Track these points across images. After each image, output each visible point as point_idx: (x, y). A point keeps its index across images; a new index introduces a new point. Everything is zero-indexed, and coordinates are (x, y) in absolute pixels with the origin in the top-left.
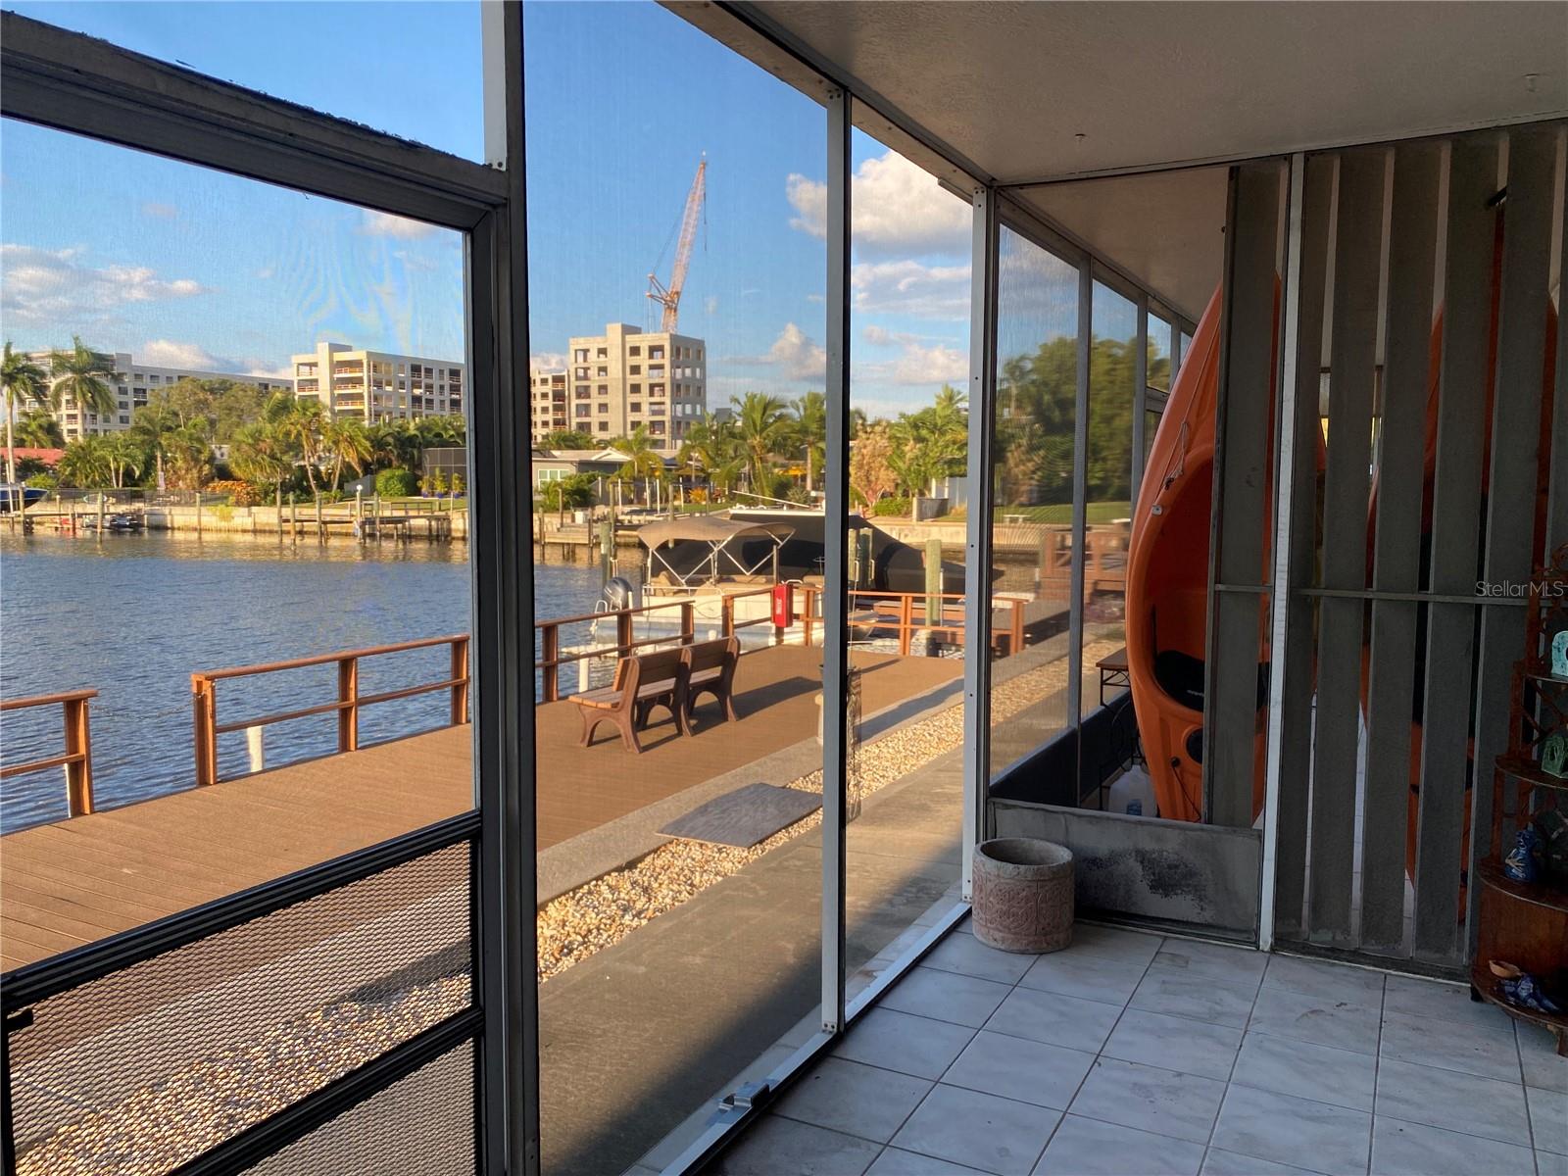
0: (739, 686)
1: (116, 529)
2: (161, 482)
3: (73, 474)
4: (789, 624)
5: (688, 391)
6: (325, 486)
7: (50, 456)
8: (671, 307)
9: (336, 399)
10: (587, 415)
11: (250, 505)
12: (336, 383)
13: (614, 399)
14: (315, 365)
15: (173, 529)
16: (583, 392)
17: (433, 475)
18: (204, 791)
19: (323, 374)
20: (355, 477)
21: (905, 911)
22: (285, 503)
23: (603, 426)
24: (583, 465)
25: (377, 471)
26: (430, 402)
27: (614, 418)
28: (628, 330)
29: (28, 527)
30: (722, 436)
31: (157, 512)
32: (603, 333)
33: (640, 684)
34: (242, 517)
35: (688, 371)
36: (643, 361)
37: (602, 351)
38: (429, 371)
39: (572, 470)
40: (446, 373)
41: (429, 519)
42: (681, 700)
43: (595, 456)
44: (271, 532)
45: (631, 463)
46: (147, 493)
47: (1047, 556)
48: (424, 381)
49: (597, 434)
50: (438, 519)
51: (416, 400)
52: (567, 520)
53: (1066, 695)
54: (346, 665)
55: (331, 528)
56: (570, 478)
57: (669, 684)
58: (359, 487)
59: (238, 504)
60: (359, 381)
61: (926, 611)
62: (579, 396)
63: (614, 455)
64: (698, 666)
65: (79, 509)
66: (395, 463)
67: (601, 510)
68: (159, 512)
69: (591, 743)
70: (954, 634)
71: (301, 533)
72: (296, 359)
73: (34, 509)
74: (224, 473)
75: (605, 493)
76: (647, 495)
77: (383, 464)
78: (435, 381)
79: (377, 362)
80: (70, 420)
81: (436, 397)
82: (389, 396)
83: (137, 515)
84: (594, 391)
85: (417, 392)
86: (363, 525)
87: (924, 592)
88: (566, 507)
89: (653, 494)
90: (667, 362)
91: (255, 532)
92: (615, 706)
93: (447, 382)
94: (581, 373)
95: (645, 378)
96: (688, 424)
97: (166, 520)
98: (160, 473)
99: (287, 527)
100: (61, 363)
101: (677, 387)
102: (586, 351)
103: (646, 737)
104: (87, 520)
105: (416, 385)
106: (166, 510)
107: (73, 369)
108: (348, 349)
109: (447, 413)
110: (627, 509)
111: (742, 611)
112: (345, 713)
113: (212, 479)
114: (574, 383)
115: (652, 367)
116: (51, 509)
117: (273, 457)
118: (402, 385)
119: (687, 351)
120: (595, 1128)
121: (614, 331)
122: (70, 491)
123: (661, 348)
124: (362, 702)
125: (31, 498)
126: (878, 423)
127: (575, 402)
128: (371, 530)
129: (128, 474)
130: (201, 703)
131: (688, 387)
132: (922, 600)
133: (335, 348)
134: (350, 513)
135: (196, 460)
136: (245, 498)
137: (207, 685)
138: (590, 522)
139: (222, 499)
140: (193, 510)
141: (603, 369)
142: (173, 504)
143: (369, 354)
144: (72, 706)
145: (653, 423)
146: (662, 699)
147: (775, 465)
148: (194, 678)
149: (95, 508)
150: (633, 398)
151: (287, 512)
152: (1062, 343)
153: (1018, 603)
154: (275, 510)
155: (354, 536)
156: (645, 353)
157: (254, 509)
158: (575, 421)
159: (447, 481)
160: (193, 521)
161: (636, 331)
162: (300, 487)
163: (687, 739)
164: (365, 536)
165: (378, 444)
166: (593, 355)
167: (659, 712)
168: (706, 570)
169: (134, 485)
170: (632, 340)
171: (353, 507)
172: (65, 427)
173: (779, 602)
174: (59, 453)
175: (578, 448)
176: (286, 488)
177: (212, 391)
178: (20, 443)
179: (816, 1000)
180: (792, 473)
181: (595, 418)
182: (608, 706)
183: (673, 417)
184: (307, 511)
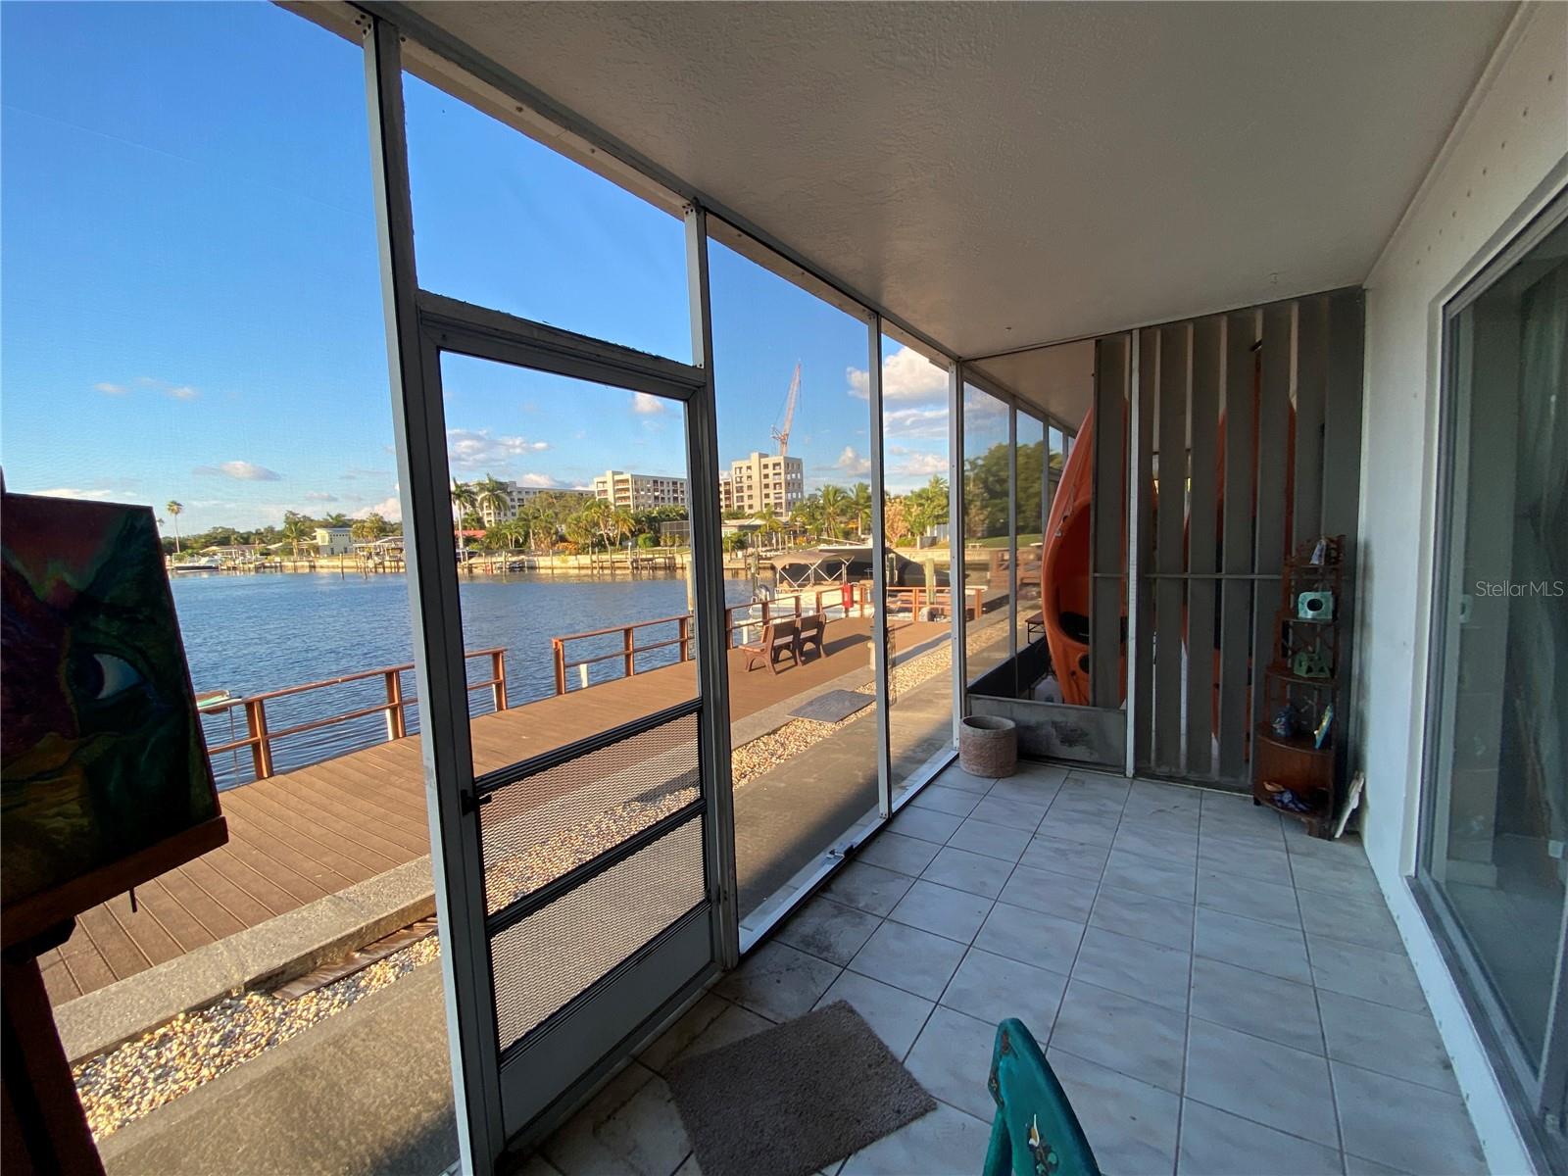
0: (827, 639)
1: (512, 569)
2: (533, 545)
3: (490, 542)
4: (852, 606)
5: (794, 486)
6: (612, 544)
7: (480, 534)
8: (784, 442)
9: (616, 499)
10: (742, 501)
11: (576, 555)
12: (616, 491)
13: (756, 492)
14: (605, 482)
15: (539, 568)
16: (740, 490)
17: (666, 536)
18: (560, 697)
19: (609, 487)
20: (627, 538)
21: (921, 756)
22: (593, 553)
23: (751, 507)
24: (741, 527)
25: (638, 535)
26: (663, 498)
27: (756, 502)
28: (762, 456)
29: (470, 571)
30: (814, 510)
31: (531, 560)
32: (749, 458)
33: (774, 639)
34: (572, 561)
35: (794, 475)
36: (770, 471)
37: (749, 468)
38: (662, 483)
39: (735, 530)
40: (671, 484)
41: (665, 558)
42: (796, 646)
43: (746, 522)
44: (587, 568)
45: (766, 525)
46: (526, 551)
47: (994, 566)
48: (660, 488)
49: (747, 511)
50: (669, 558)
51: (656, 498)
52: (734, 556)
53: (1008, 640)
54: (627, 632)
55: (617, 565)
56: (734, 534)
57: (790, 638)
58: (630, 544)
59: (570, 554)
60: (627, 490)
61: (926, 597)
62: (738, 492)
63: (758, 522)
64: (804, 629)
65: (494, 560)
66: (647, 531)
67: (750, 550)
68: (533, 560)
69: (751, 670)
70: (942, 610)
71: (602, 568)
72: (596, 480)
73: (472, 561)
74: (563, 539)
75: (753, 541)
76: (774, 541)
77: (641, 531)
78: (665, 487)
79: (636, 479)
80: (489, 516)
81: (666, 496)
82: (643, 497)
83: (522, 562)
84: (745, 489)
85: (656, 494)
86: (632, 563)
87: (925, 586)
88: (733, 549)
89: (777, 541)
90: (782, 471)
91: (580, 568)
92: (762, 650)
93: (671, 488)
94: (738, 480)
95: (771, 481)
96: (794, 503)
97: (536, 564)
98: (532, 540)
99: (594, 565)
100: (482, 487)
101: (788, 484)
102: (741, 468)
103: (779, 667)
104: (498, 565)
105: (656, 490)
106: (536, 559)
107: (489, 490)
108: (622, 473)
109: (672, 504)
110: (764, 549)
111: (826, 600)
112: (628, 657)
113: (557, 542)
114: (735, 485)
115: (775, 474)
116: (481, 560)
117: (586, 530)
118: (649, 490)
119: (793, 465)
120: (763, 867)
121: (755, 456)
122: (489, 551)
123: (779, 464)
124: (635, 651)
125: (471, 555)
126: (898, 497)
127: (735, 495)
128: (636, 566)
129: (517, 541)
130: (557, 653)
131: (794, 484)
132: (924, 591)
133: (614, 473)
134: (625, 557)
135: (549, 533)
136: (573, 551)
137: (560, 644)
138: (746, 557)
139: (563, 552)
140: (549, 558)
141: (750, 477)
142: (539, 556)
143: (632, 476)
144: (496, 655)
145: (776, 504)
146: (786, 646)
147: (841, 523)
148: (554, 641)
149: (502, 559)
150: (765, 491)
151: (594, 557)
152: (1000, 447)
153: (978, 591)
154: (589, 556)
155: (628, 568)
156: (771, 467)
157: (578, 556)
158: (736, 505)
159: (672, 537)
160: (549, 564)
161: (766, 456)
162: (600, 545)
163: (800, 667)
164: (633, 568)
165: (638, 521)
166: (744, 470)
167: (785, 654)
168: (808, 579)
169: (520, 547)
170: (764, 461)
171: (627, 554)
172: (486, 519)
173: (846, 594)
174: (483, 532)
175: (738, 518)
176: (594, 545)
177: (556, 498)
178: (465, 528)
179: (876, 800)
180: (850, 526)
181: (746, 502)
182: (758, 650)
183: (787, 500)
184: (604, 557)
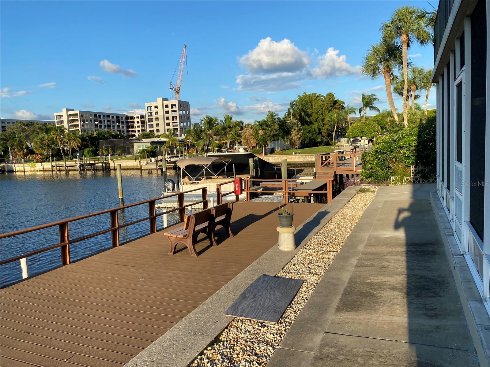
2: (11, 156)
4: (241, 193)
5: (185, 118)
6: (67, 155)
8: (178, 92)
9: (70, 127)
10: (153, 127)
11: (41, 162)
12: (69, 121)
13: (161, 122)
14: (62, 116)
15: (16, 171)
16: (151, 120)
17: (102, 149)
19: (65, 119)
20: (77, 151)
22: (53, 161)
23: (158, 131)
24: (152, 143)
25: (84, 149)
26: (101, 126)
27: (161, 128)
28: (164, 100)
30: (198, 133)
31: (9, 166)
32: (156, 101)
34: (39, 166)
35: (184, 112)
36: (169, 109)
37: (156, 107)
38: (100, 116)
39: (149, 145)
40: (106, 116)
41: (102, 163)
43: (156, 140)
44: (49, 171)
45: (169, 141)
46: (6, 160)
48: (98, 119)
49: (156, 134)
50: (105, 163)
51: (96, 125)
52: (149, 161)
55: (69, 168)
56: (149, 147)
58: (78, 154)
59: (37, 162)
60: (77, 120)
62: (149, 122)
63: (163, 140)
66: (90, 146)
67: (160, 157)
68: (11, 166)
71: (60, 170)
72: (56, 114)
74: (32, 152)
75: (161, 152)
76: (175, 151)
77: (86, 146)
78: (102, 119)
79: (82, 113)
81: (103, 124)
82: (87, 124)
83: (3, 167)
84: (154, 120)
85: (96, 123)
86: (80, 167)
88: (148, 157)
89: (177, 151)
90: (177, 109)
91: (44, 171)
93: (106, 119)
94: (149, 114)
95: (170, 115)
96: (185, 129)
97: (13, 169)
98: (10, 153)
99: (54, 169)
101: (181, 117)
102: (151, 107)
105: (96, 121)
106: (13, 165)
108: (73, 110)
109: (106, 129)
110: (169, 156)
113: (28, 154)
114: (147, 118)
115: (172, 111)
117: (48, 146)
118: (91, 121)
119: (184, 105)
121: (160, 100)
123: (175, 105)
128: (83, 168)
133: (68, 110)
134: (75, 163)
135: (22, 148)
136: (40, 160)
138: (157, 161)
139: (32, 161)
140: (22, 165)
141: (157, 113)
142: (15, 163)
143: (80, 112)
145: (174, 129)
147: (216, 140)
150: (167, 121)
151: (54, 164)
154: (50, 163)
155: (77, 170)
156: (170, 106)
157: (43, 163)
158: (148, 129)
159: (107, 149)
160: (22, 169)
162: (58, 155)
164: (81, 170)
165: (83, 139)
166: (153, 108)
169: (2, 158)
170: (166, 103)
171: (76, 161)
173: (237, 185)
175: (151, 138)
176: (53, 156)
177: (27, 125)
180: (222, 142)
181: (155, 128)
183: (180, 127)
184: (61, 163)
